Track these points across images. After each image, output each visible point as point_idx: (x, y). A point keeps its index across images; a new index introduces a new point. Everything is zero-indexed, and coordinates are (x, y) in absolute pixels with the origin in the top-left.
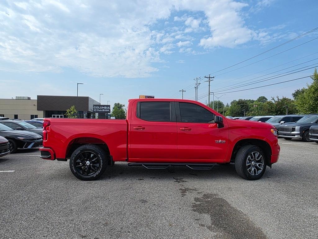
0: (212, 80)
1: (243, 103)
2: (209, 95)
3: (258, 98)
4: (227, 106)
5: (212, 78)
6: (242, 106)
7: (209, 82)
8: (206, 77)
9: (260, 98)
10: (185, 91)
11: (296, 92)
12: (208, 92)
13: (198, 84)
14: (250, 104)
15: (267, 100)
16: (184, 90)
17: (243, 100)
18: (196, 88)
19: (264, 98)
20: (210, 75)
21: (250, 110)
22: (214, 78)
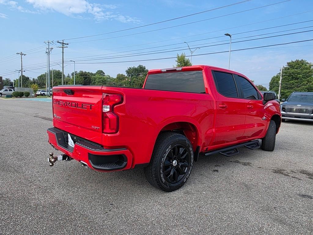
0: (67, 47)
1: (86, 75)
2: (63, 63)
3: (97, 71)
4: (68, 77)
5: (66, 44)
6: (84, 78)
7: (63, 49)
8: (59, 43)
9: (98, 71)
10: (25, 55)
11: (129, 70)
12: (62, 60)
13: (50, 49)
14: (92, 77)
15: (105, 74)
16: (23, 53)
17: (84, 72)
18: (48, 53)
19: (102, 72)
20: (63, 41)
21: (92, 82)
22: (68, 44)
